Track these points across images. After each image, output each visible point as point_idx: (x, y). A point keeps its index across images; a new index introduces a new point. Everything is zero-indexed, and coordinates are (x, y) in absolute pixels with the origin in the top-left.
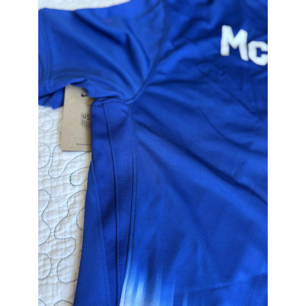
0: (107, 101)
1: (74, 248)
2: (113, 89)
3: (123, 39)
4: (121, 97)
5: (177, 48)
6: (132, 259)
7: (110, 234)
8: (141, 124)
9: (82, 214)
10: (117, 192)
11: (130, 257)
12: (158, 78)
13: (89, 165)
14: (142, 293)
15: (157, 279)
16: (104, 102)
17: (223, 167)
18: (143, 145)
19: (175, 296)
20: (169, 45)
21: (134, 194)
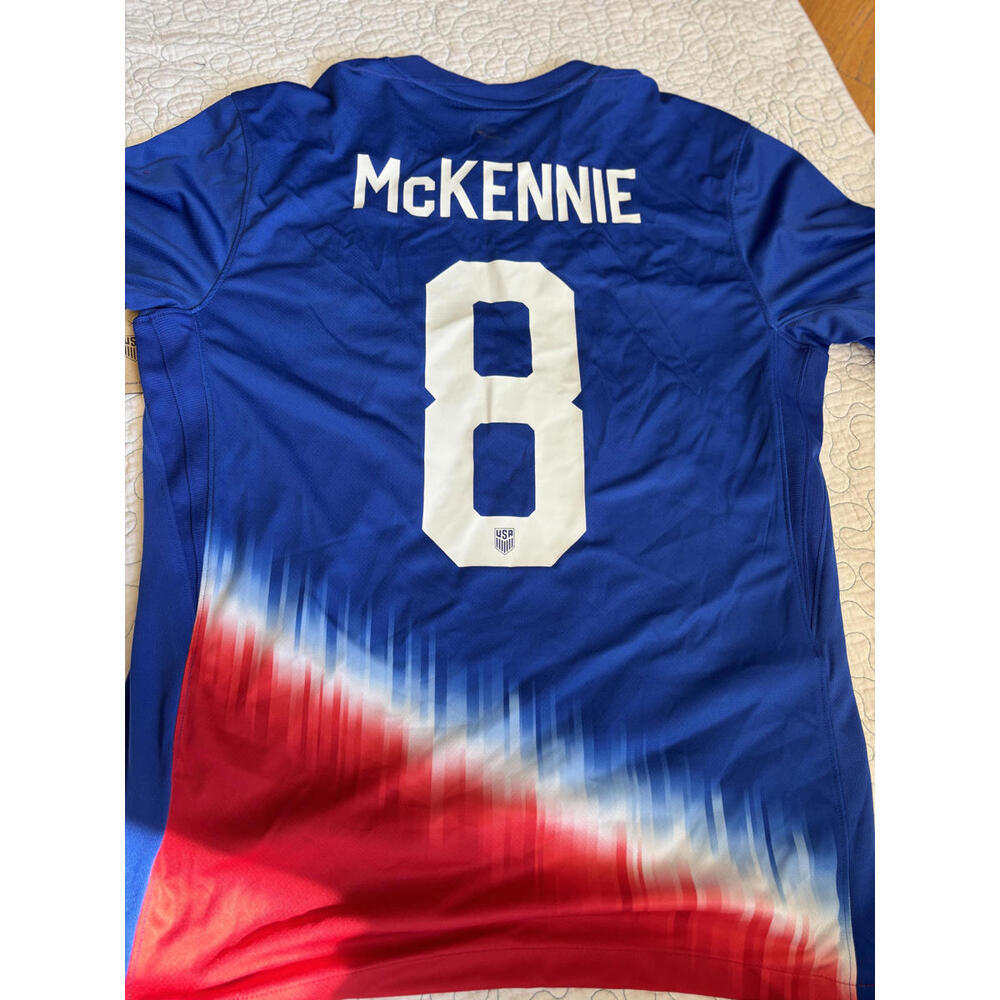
0: (156, 314)
1: (134, 523)
2: (167, 294)
3: (177, 202)
4: (179, 305)
5: (271, 208)
6: (212, 524)
7: (182, 498)
8: (215, 343)
9: (141, 480)
10: (187, 445)
11: (209, 521)
12: (243, 264)
13: (142, 414)
14: (230, 563)
15: (248, 543)
16: (152, 316)
17: (346, 394)
18: (219, 373)
19: (273, 563)
20: (256, 205)
21: (212, 444)
